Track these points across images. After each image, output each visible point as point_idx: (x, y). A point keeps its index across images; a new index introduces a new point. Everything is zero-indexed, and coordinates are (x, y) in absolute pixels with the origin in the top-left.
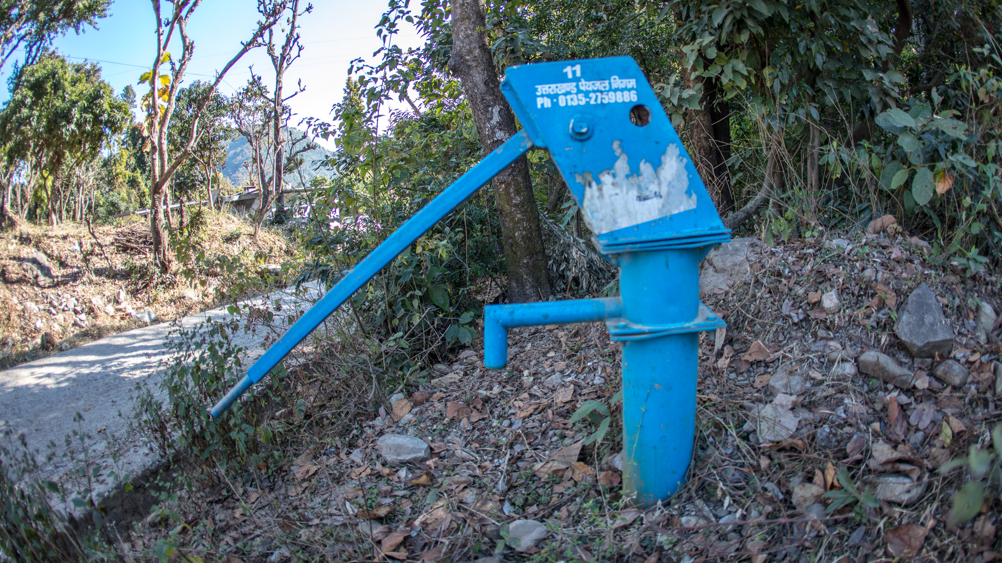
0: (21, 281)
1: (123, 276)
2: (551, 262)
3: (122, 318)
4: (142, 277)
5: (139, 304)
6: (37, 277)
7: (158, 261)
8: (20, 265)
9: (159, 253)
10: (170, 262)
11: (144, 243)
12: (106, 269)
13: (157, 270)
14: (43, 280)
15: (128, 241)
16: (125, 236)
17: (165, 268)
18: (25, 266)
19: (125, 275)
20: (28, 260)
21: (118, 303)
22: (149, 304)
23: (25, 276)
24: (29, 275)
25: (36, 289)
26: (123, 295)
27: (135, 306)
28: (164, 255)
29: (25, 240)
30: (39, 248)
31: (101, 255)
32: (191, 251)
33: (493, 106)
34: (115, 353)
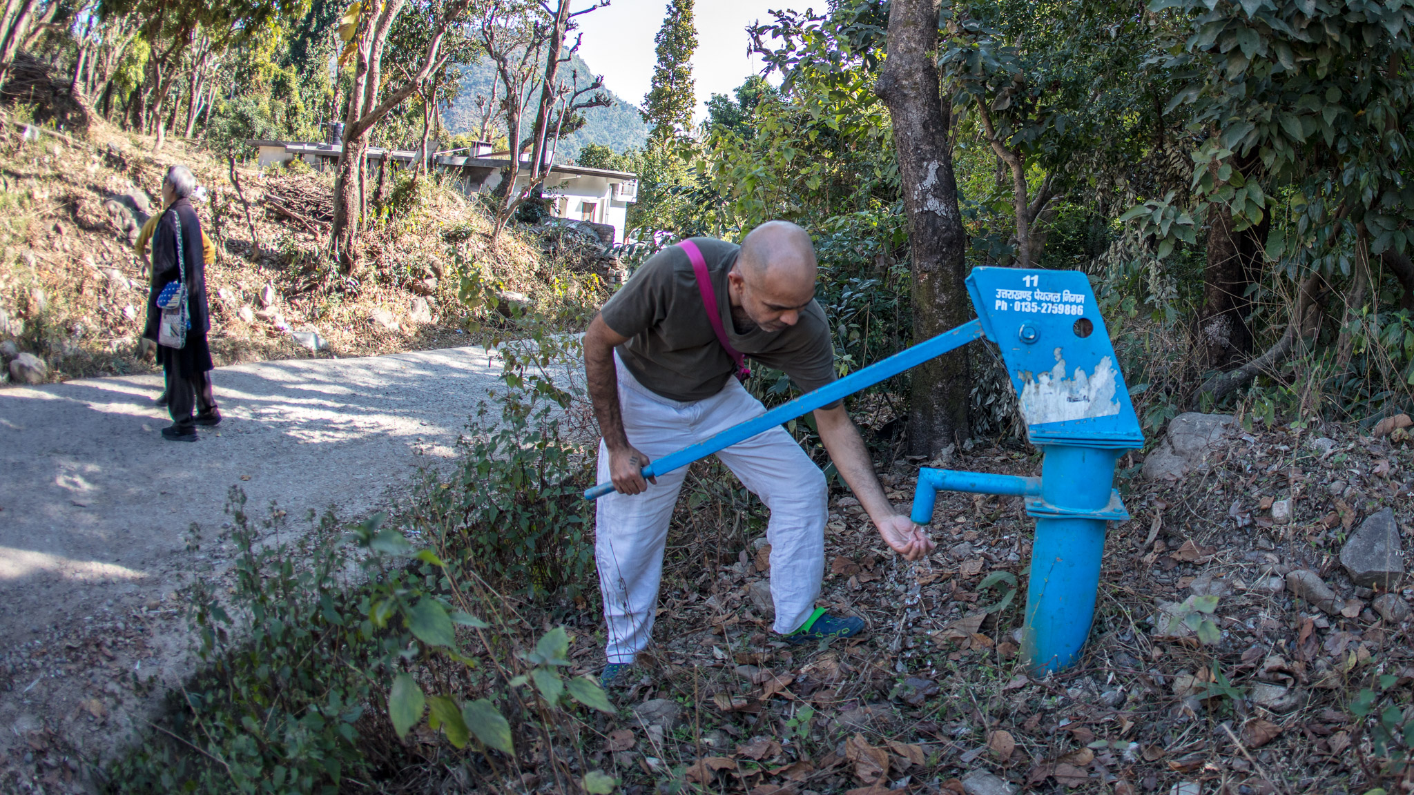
0: (103, 229)
1: (273, 262)
2: (975, 390)
3: (270, 335)
4: (306, 272)
5: (296, 315)
6: (129, 229)
7: (337, 253)
8: (104, 203)
9: (341, 239)
10: (356, 257)
11: (314, 213)
12: (246, 243)
13: (335, 267)
15: (288, 205)
16: (281, 194)
17: (346, 266)
18: (112, 207)
19: (279, 262)
20: (119, 198)
21: (261, 305)
22: (313, 318)
23: (110, 223)
24: (117, 223)
25: (126, 249)
26: (271, 295)
27: (289, 318)
28: (349, 244)
29: (114, 161)
30: (137, 181)
31: (239, 217)
32: (391, 245)
33: (929, 161)
34: (269, 393)
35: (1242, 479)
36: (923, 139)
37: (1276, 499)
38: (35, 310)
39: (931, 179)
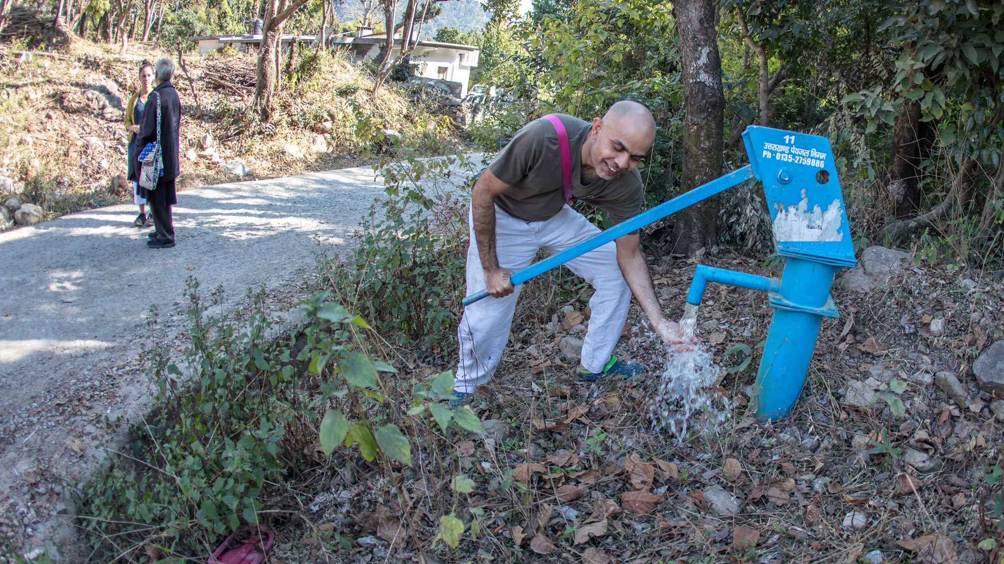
0: (84, 110)
1: (211, 118)
2: (722, 211)
3: (208, 168)
4: (235, 122)
5: (228, 152)
6: (104, 107)
7: (259, 108)
8: (84, 93)
9: (262, 98)
10: (273, 109)
11: (242, 82)
12: (191, 107)
13: (257, 118)
14: (111, 112)
15: (222, 78)
16: (217, 71)
17: (265, 116)
18: (90, 95)
19: (216, 117)
20: (95, 88)
21: (202, 148)
22: (240, 154)
23: (88, 106)
24: (94, 105)
25: (101, 122)
26: (210, 140)
27: (223, 155)
28: (268, 101)
29: (90, 64)
30: (108, 75)
31: (186, 90)
32: (299, 100)
33: (703, 47)
34: (209, 208)
35: (911, 299)
36: (699, 31)
37: (934, 318)
38: (33, 174)
39: (704, 60)
